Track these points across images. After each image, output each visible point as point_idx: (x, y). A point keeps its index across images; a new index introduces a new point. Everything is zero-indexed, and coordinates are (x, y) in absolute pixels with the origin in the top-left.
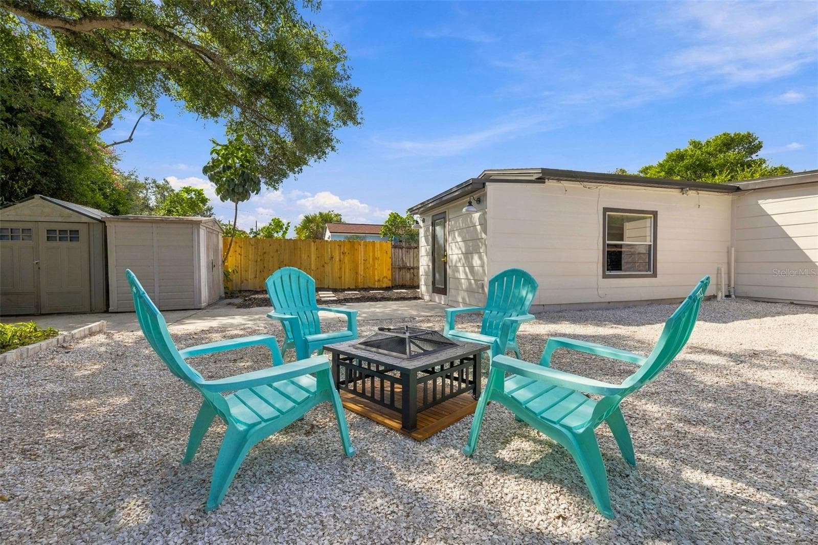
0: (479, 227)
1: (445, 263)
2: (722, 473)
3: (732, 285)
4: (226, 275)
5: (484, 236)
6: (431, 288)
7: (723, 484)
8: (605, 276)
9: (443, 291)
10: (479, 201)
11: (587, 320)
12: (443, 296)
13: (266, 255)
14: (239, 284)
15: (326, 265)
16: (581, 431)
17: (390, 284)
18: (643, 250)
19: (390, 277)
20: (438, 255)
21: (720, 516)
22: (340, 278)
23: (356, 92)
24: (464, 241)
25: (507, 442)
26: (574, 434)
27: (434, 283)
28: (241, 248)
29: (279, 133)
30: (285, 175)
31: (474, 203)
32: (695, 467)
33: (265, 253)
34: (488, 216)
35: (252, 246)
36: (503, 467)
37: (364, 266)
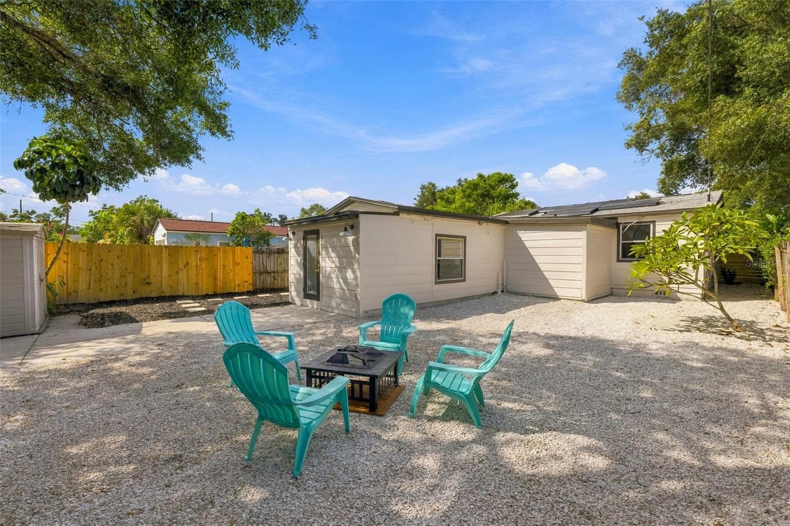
0: (352, 248)
1: (318, 274)
2: (515, 401)
3: (504, 284)
4: (49, 287)
5: (357, 255)
6: (302, 294)
7: (515, 406)
8: (436, 283)
9: (317, 297)
10: (352, 227)
11: (429, 317)
12: (315, 302)
13: (103, 262)
14: (65, 296)
15: (180, 272)
16: (468, 393)
17: (251, 288)
18: (458, 263)
19: (251, 281)
20: (310, 266)
21: (517, 418)
22: (197, 284)
23: (225, 105)
24: (339, 257)
25: (425, 407)
26: (465, 395)
27: (305, 290)
28: (68, 254)
29: (125, 130)
30: (132, 176)
31: (349, 228)
32: (505, 401)
33: (102, 260)
34: (361, 240)
35: (83, 252)
36: (431, 419)
37: (223, 271)
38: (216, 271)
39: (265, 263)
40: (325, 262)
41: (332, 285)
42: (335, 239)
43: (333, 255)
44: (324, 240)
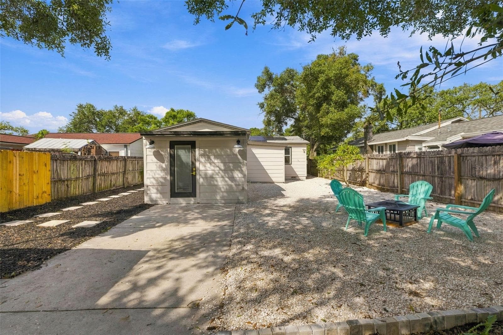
1: (194, 176)
17: (49, 199)
27: (172, 190)
37: (20, 182)
38: (11, 182)
39: (59, 170)
40: (205, 166)
41: (216, 183)
42: (217, 150)
43: (216, 161)
44: (202, 150)
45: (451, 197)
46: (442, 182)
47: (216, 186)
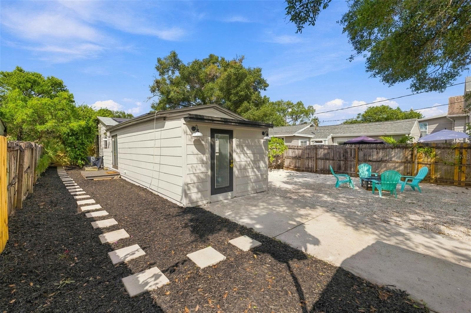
1: (231, 168)
24: (253, 153)
40: (240, 157)
41: (247, 174)
42: (249, 140)
43: (248, 152)
44: (238, 140)
45: (352, 172)
46: (346, 164)
47: (248, 177)
